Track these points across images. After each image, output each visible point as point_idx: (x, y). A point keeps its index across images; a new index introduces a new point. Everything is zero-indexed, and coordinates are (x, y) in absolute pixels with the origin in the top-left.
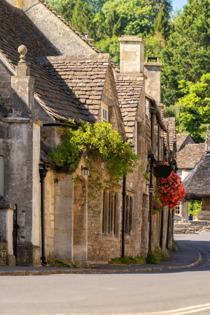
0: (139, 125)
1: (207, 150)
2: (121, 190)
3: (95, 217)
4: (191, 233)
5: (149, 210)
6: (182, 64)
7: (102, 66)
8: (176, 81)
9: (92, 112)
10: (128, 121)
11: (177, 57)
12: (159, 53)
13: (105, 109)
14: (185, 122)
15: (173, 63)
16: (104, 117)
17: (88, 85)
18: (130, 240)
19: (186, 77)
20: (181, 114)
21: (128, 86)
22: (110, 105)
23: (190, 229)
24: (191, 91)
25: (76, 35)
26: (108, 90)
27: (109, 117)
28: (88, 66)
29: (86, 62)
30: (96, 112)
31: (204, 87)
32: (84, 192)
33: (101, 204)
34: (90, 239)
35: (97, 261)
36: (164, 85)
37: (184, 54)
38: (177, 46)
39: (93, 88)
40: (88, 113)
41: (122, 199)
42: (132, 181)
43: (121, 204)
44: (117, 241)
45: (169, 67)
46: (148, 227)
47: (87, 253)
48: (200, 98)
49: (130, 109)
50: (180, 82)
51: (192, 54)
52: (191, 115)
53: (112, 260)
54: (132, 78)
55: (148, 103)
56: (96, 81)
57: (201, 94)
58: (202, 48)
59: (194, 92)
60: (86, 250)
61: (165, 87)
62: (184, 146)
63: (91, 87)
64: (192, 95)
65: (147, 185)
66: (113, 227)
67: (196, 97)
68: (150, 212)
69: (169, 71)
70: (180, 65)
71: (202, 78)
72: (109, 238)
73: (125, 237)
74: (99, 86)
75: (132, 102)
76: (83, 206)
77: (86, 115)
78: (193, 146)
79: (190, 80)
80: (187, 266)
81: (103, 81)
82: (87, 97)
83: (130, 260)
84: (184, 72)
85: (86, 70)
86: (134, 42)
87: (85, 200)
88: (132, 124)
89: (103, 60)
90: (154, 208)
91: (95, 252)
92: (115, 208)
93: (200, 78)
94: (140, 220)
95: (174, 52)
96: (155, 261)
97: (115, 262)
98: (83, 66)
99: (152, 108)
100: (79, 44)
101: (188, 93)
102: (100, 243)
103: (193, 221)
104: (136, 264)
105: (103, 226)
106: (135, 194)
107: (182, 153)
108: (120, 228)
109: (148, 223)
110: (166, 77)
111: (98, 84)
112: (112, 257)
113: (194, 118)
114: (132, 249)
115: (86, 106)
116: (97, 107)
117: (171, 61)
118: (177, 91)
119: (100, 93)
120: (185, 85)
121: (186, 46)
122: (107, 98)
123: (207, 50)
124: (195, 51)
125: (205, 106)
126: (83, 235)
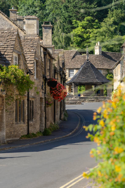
0: (37, 62)
1: (87, 59)
2: (26, 98)
3: (11, 114)
4: (79, 104)
5: (44, 106)
6: (74, 12)
7: (13, 34)
8: (71, 20)
9: (8, 59)
10: (30, 61)
11: (71, 8)
12: (61, 6)
13: (16, 56)
14: (77, 42)
15: (69, 11)
16: (15, 61)
17: (5, 44)
18: (32, 124)
19: (77, 19)
20: (74, 38)
21: (30, 42)
22: (19, 54)
23: (79, 101)
24: (79, 26)
25: (2, 15)
26: (17, 46)
27: (18, 60)
28: (6, 34)
29: (5, 32)
30: (10, 59)
31: (86, 24)
32: (3, 102)
33: (14, 107)
34: (8, 127)
35: (13, 138)
36: (64, 23)
37: (75, 7)
38: (71, 2)
39: (8, 46)
40: (5, 60)
41: (27, 103)
42: (33, 92)
43: (27, 105)
44: (25, 126)
45: (67, 13)
46: (44, 115)
47: (5, 136)
48: (84, 29)
49: (31, 54)
50: (73, 21)
51: (79, 7)
52: (80, 38)
53: (22, 136)
54: (32, 38)
55: (42, 49)
56: (10, 42)
57: (85, 27)
58: (85, 3)
59: (81, 26)
60: (5, 134)
61: (65, 24)
62: (75, 57)
63: (7, 45)
64: (80, 28)
65: (42, 93)
66: (22, 118)
67: (82, 29)
68: (45, 107)
69: (67, 15)
70: (73, 12)
71: (85, 19)
72: (19, 125)
73: (29, 123)
74: (11, 45)
75: (32, 50)
76: (3, 110)
77: (5, 61)
78: (80, 56)
79: (79, 20)
80: (67, 135)
81: (14, 42)
82: (5, 51)
83: (33, 136)
84: (75, 16)
85: (5, 36)
86: (33, 19)
87: (4, 107)
88: (33, 62)
89: (14, 31)
90: (47, 104)
91: (11, 134)
92: (23, 108)
93: (84, 19)
94: (39, 112)
95: (69, 6)
96: (48, 133)
97: (23, 138)
98: (3, 34)
99: (45, 52)
100: (3, 19)
101: (78, 26)
102: (14, 128)
103: (81, 96)
104: (36, 137)
105: (16, 119)
106: (35, 99)
107: (74, 60)
108: (26, 118)
109: (44, 113)
110: (66, 18)
111: (11, 44)
112: (22, 135)
113: (81, 40)
114: (34, 129)
115: (5, 56)
116: (11, 56)
117: (68, 10)
118: (71, 26)
119: (12, 49)
120: (76, 23)
121: (76, 3)
122: (17, 50)
123: (87, 5)
124: (81, 5)
125: (87, 34)
126: (3, 126)
